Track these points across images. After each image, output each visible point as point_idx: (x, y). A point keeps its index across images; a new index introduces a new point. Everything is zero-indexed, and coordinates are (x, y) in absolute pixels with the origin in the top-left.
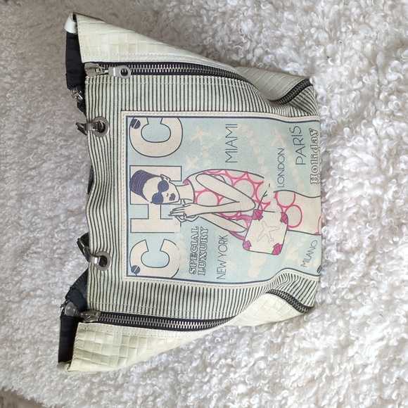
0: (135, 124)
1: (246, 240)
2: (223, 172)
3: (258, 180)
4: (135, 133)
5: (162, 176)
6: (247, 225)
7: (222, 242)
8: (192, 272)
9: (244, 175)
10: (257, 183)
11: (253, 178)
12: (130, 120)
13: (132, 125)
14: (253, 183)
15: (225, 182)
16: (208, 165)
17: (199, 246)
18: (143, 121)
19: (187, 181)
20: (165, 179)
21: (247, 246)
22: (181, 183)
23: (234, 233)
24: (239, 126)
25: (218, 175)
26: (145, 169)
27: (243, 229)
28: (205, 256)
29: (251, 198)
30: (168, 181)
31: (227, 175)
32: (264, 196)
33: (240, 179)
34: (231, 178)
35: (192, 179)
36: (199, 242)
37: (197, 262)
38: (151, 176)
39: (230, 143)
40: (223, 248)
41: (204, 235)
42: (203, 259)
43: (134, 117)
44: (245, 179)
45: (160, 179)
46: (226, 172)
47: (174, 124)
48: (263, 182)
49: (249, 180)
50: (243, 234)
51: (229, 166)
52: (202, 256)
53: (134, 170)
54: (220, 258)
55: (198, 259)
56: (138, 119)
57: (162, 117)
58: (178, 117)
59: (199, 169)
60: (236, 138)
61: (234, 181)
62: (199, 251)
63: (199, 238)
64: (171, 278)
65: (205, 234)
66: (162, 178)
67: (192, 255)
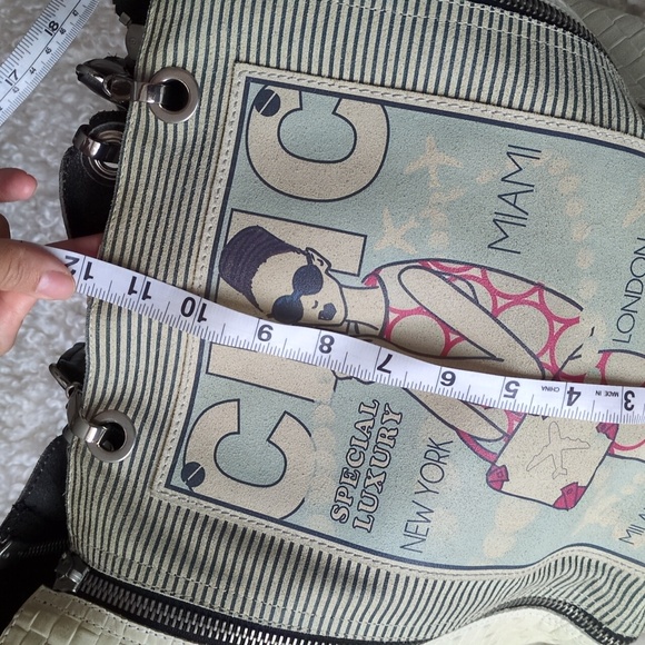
0: (267, 102)
1: (499, 464)
2: (475, 272)
3: (568, 312)
4: (262, 126)
5: (309, 253)
6: (511, 424)
7: (432, 455)
8: (337, 516)
9: (531, 292)
10: (560, 320)
11: (552, 302)
12: (255, 89)
13: (258, 104)
14: (551, 317)
15: (475, 301)
16: (438, 245)
17: (369, 453)
18: (288, 99)
19: (374, 279)
20: (316, 263)
21: (498, 478)
22: (357, 282)
23: (470, 440)
24: (545, 156)
25: (461, 278)
26: (271, 226)
27: (498, 435)
28: (381, 483)
29: (536, 358)
30: (323, 269)
31: (485, 282)
32: (571, 358)
33: (518, 300)
34: (494, 293)
35: (389, 276)
36: (372, 442)
37: (356, 494)
38: (281, 247)
39: (511, 199)
40: (432, 472)
41: (388, 425)
42: (373, 490)
43: (267, 83)
44: (532, 304)
45: (302, 261)
46: (484, 274)
47: (368, 120)
48: (576, 321)
49: (542, 306)
50: (495, 447)
51: (495, 259)
52: (375, 480)
53: (240, 223)
54: (418, 498)
55: (360, 487)
56: (277, 90)
57: (341, 96)
58: (383, 103)
59: (413, 252)
60: (530, 188)
61: (501, 302)
62: (366, 465)
63: (374, 432)
64: (280, 522)
65: (394, 425)
66: (310, 258)
67: (345, 473)
